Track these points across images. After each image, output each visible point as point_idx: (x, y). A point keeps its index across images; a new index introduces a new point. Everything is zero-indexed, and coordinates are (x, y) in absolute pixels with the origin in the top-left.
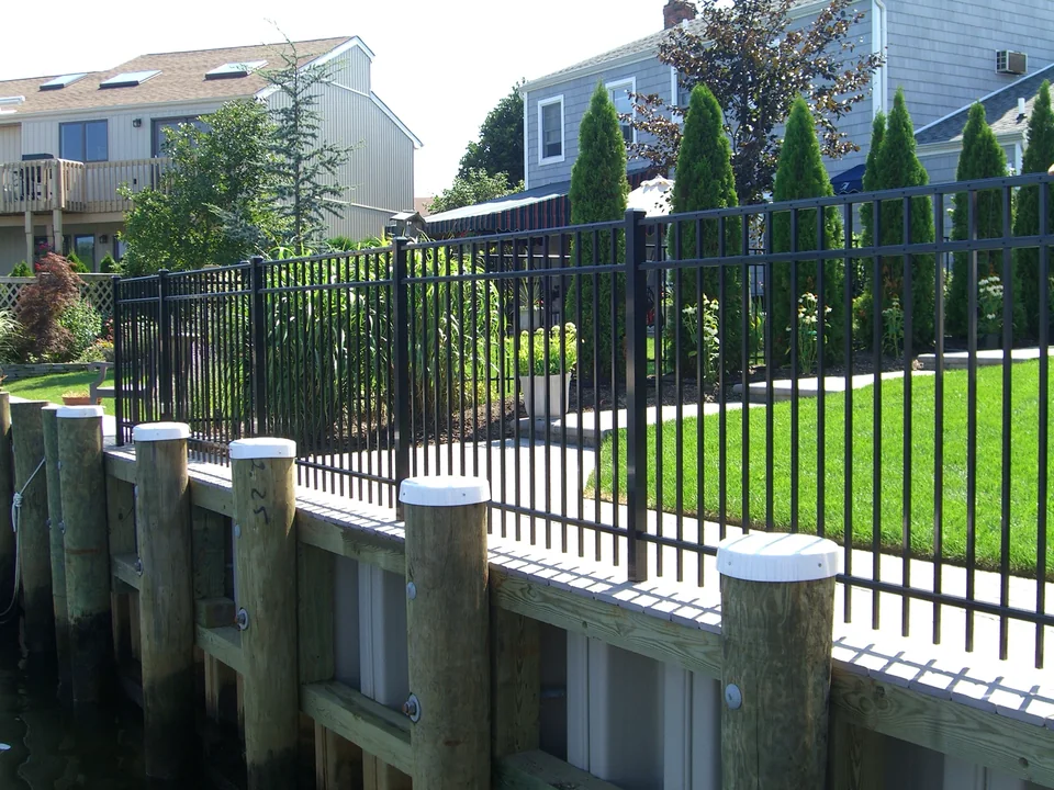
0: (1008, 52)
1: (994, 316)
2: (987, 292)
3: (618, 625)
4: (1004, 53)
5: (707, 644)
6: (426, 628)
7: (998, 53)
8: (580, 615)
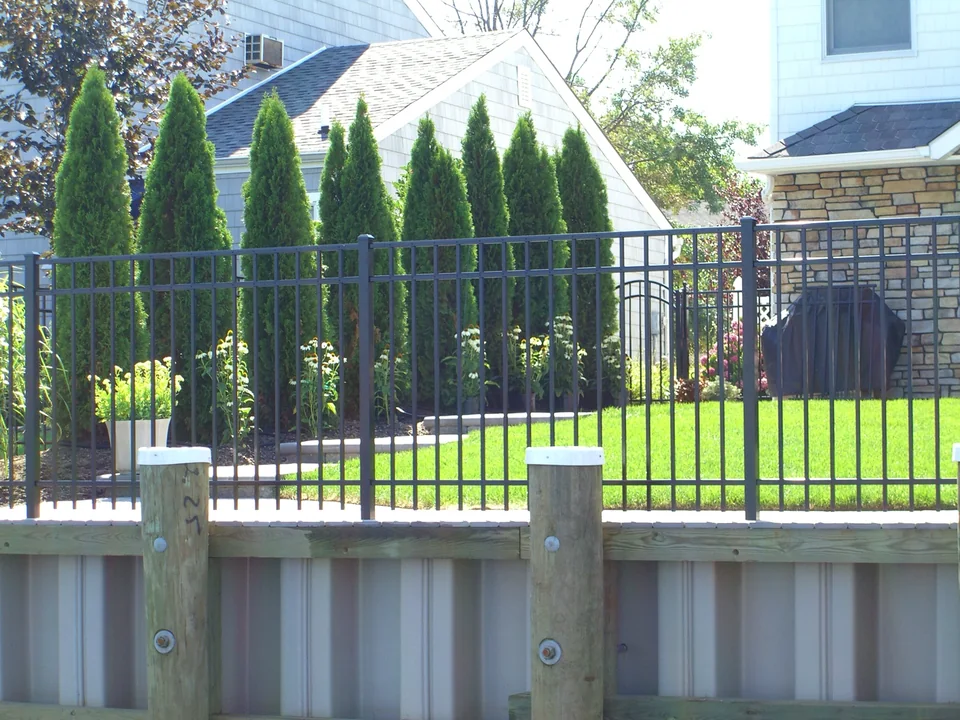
0: (263, 36)
1: (477, 375)
2: (468, 345)
3: (780, 544)
4: (257, 38)
5: (890, 538)
6: (570, 575)
7: (249, 39)
8: (728, 545)
